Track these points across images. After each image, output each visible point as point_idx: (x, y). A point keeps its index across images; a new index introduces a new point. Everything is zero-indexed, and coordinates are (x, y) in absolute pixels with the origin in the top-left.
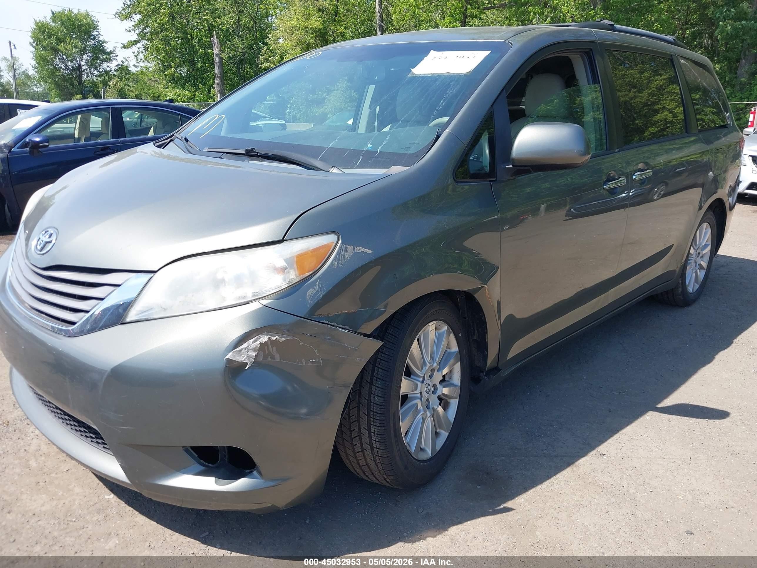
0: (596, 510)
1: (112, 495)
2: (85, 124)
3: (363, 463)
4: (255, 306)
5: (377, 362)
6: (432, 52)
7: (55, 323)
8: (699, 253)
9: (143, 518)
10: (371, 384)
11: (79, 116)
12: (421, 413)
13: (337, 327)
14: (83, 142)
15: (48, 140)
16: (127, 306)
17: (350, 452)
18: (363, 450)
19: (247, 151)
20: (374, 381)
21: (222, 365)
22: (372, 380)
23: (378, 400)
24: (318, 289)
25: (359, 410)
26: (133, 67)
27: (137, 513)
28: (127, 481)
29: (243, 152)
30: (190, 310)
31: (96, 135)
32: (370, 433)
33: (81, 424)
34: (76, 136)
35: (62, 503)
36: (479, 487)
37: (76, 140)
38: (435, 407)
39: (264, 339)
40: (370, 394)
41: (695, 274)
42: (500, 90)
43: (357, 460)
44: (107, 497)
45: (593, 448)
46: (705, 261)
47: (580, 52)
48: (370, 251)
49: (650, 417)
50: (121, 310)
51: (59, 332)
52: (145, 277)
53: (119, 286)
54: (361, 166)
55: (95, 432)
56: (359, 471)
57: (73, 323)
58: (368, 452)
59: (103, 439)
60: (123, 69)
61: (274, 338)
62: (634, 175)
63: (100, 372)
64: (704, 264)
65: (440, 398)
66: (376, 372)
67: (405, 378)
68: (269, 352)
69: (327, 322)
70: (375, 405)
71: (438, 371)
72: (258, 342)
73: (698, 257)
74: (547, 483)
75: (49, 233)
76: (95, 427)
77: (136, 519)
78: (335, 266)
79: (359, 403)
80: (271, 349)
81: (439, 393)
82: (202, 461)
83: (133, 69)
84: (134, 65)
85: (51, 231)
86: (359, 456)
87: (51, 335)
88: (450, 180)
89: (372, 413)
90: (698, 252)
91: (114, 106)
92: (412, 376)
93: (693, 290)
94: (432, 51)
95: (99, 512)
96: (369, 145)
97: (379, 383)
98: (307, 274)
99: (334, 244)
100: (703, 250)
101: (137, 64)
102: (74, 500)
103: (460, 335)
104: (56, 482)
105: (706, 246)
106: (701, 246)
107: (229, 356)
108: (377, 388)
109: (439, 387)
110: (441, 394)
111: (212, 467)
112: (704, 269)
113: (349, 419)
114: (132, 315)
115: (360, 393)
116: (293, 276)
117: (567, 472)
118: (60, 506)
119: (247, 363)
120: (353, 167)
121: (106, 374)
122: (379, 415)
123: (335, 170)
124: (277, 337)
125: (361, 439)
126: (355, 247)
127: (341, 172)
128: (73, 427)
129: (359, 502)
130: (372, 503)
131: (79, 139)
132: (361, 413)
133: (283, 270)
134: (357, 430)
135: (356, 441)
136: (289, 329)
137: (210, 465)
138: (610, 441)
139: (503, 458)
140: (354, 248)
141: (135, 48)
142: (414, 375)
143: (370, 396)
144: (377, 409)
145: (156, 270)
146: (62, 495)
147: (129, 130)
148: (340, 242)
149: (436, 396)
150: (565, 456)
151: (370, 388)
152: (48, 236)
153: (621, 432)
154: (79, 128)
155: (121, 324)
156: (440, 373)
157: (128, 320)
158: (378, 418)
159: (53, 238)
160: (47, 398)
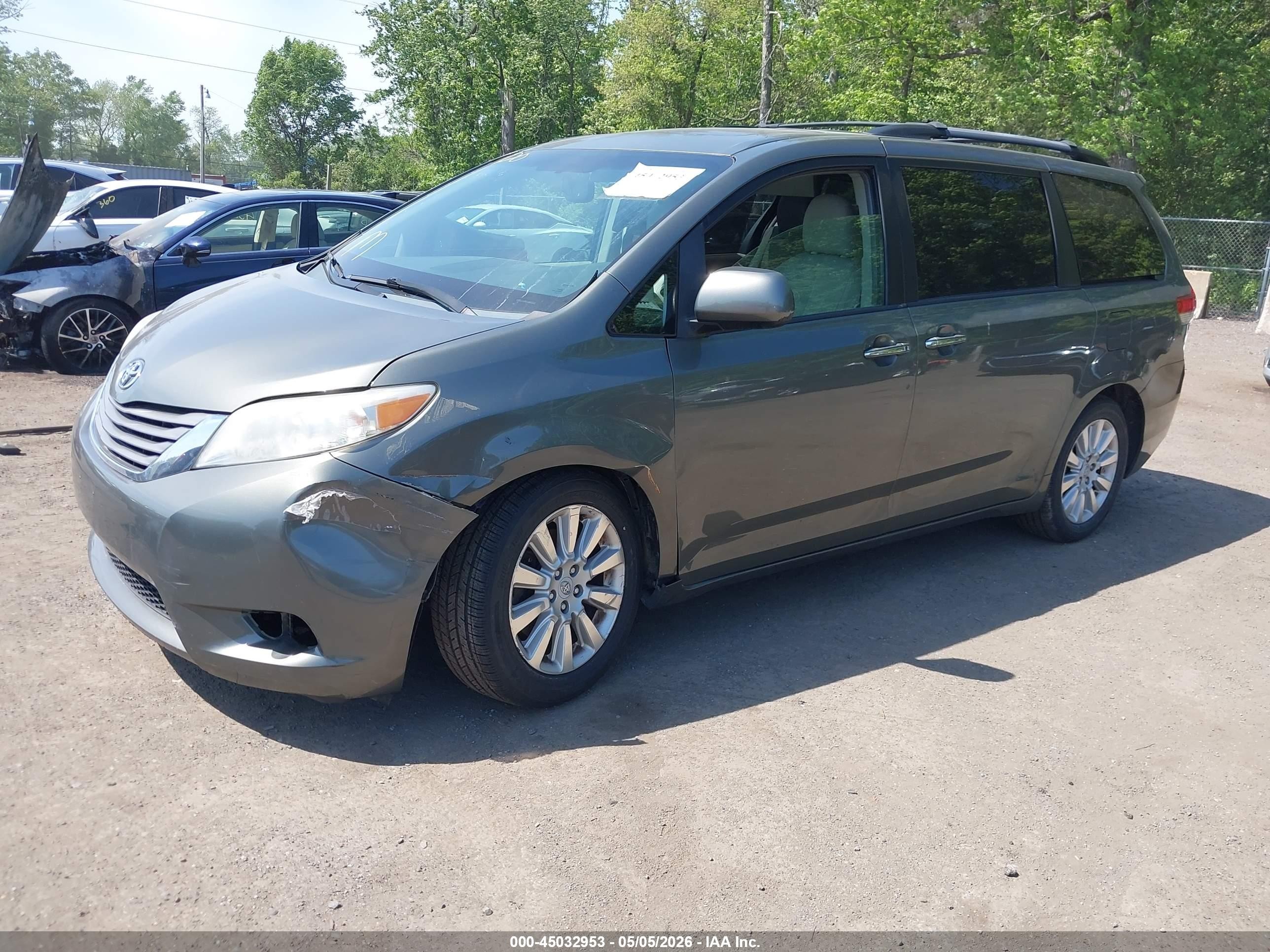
0: (751, 757)
1: (181, 680)
2: (269, 225)
3: (462, 664)
4: (326, 458)
5: (483, 542)
6: (640, 166)
7: (130, 468)
8: (1094, 465)
9: (208, 705)
10: (472, 566)
11: (263, 212)
12: (550, 615)
13: (422, 491)
14: (263, 250)
15: (210, 245)
16: (197, 452)
17: (449, 649)
18: (461, 647)
19: (389, 281)
20: (476, 564)
21: (281, 519)
22: (473, 562)
23: (476, 585)
24: (402, 445)
25: (457, 597)
26: (383, 130)
27: (201, 699)
28: (184, 650)
29: (385, 283)
30: (260, 458)
31: (284, 239)
32: (466, 625)
33: (147, 585)
34: (256, 240)
35: (122, 682)
36: (618, 717)
37: (255, 245)
38: (576, 613)
39: (330, 493)
40: (469, 577)
41: (1083, 496)
42: (695, 223)
43: (457, 660)
44: (174, 681)
45: (793, 692)
46: (1107, 478)
47: (860, 170)
48: (476, 408)
49: (900, 669)
50: (191, 455)
51: (130, 476)
52: (220, 418)
53: (192, 427)
54: (504, 309)
55: (154, 590)
56: (461, 674)
57: (144, 467)
58: (466, 648)
59: (159, 596)
60: (370, 131)
61: (341, 495)
62: (927, 340)
63: (160, 518)
64: (1106, 483)
65: (584, 603)
66: (479, 552)
67: (521, 566)
68: (337, 510)
69: (410, 484)
70: (474, 591)
71: (585, 568)
72: (320, 497)
73: (1092, 470)
74: (706, 722)
75: (136, 365)
76: (153, 583)
77: (199, 705)
78: (427, 421)
79: (458, 589)
80: (339, 508)
81: (584, 596)
82: (262, 632)
83: (383, 133)
84: (385, 128)
85: (138, 363)
86: (457, 652)
87: (121, 479)
88: (603, 332)
89: (469, 601)
90: (1090, 463)
91: (306, 201)
92: (542, 569)
93: (1080, 518)
94: (640, 164)
95: (160, 694)
96: (521, 284)
97: (481, 566)
98: (391, 427)
99: (430, 397)
100: (1103, 460)
101: (389, 126)
102: (137, 680)
103: (624, 529)
104: (122, 661)
105: (1105, 455)
106: (1096, 454)
107: (289, 510)
108: (478, 572)
109: (586, 589)
110: (586, 598)
111: (273, 640)
112: (1106, 490)
113: (447, 608)
114: (202, 461)
115: (459, 578)
116: (374, 428)
117: (742, 714)
118: (118, 684)
119: (305, 518)
120: (493, 309)
121: (166, 522)
122: (476, 603)
123: (468, 312)
124: (344, 494)
125: (457, 632)
126: (457, 402)
127: (473, 314)
128: (140, 591)
129: (462, 716)
130: (477, 719)
131: (259, 245)
132: (459, 600)
133: (360, 421)
134: (454, 621)
135: (453, 635)
136: (361, 488)
137: (272, 638)
138: (823, 688)
139: (669, 691)
140: (455, 404)
141: (389, 101)
142: (544, 568)
143: (469, 581)
144: (476, 596)
145: (231, 411)
146: (126, 674)
147: (326, 236)
148: (438, 394)
149: (580, 599)
150: (751, 698)
151: (471, 571)
152: (134, 368)
153: (845, 681)
154: (261, 229)
155: (191, 470)
156: (588, 571)
157: (198, 466)
158: (476, 607)
159: (139, 371)
160: (119, 557)
